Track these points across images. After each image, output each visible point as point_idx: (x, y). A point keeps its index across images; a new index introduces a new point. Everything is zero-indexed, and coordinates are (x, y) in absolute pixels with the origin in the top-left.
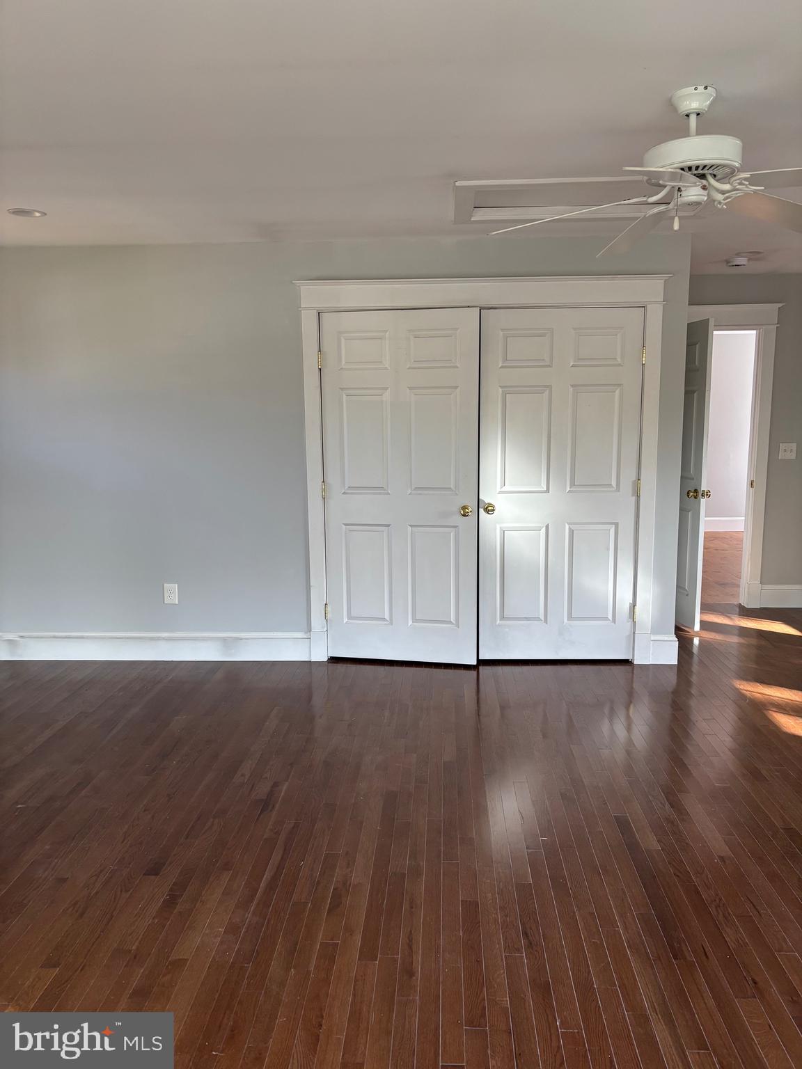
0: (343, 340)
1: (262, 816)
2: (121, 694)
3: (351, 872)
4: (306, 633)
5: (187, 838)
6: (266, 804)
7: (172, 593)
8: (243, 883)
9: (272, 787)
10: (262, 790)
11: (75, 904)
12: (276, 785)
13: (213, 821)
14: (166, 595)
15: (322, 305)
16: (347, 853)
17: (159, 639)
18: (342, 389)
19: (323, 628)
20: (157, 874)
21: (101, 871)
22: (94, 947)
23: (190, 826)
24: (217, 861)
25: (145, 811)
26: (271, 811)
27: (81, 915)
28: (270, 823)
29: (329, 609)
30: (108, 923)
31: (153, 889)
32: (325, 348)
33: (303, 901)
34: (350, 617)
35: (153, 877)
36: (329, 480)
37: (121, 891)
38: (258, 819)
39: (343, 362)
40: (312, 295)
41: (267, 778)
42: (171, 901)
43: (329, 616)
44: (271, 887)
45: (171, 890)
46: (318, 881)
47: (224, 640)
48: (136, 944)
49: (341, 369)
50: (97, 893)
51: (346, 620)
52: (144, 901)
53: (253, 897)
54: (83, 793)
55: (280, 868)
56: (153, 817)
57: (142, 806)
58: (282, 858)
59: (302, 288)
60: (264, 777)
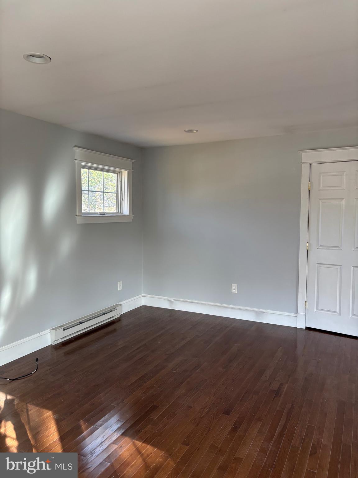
0: (321, 177)
1: (275, 399)
2: (212, 330)
3: (322, 437)
4: (295, 314)
5: (241, 401)
6: (277, 393)
7: (235, 288)
8: (267, 429)
9: (280, 385)
10: (275, 386)
11: (195, 419)
12: (281, 384)
13: (253, 396)
14: (232, 289)
15: (311, 161)
16: (319, 427)
17: (228, 308)
18: (320, 199)
19: (304, 312)
20: (228, 415)
21: (205, 407)
22: (203, 441)
23: (243, 395)
24: (255, 415)
25: (223, 384)
26: (280, 397)
27: (197, 425)
28: (280, 403)
29: (307, 303)
30: (208, 432)
31: (227, 422)
32: (312, 180)
33: (297, 446)
34: (318, 309)
35: (227, 416)
36: (310, 242)
37: (214, 418)
38: (273, 400)
39: (321, 187)
40: (307, 157)
41: (277, 380)
42: (235, 429)
43: (307, 307)
44: (281, 434)
45: (235, 424)
46: (304, 439)
47: (257, 312)
48: (220, 445)
49: (320, 190)
50: (204, 416)
51: (315, 310)
52: (223, 426)
53: (272, 437)
54: (198, 371)
55: (285, 427)
56: (226, 388)
57: (221, 382)
58: (286, 422)
59: (303, 154)
60: (275, 379)
